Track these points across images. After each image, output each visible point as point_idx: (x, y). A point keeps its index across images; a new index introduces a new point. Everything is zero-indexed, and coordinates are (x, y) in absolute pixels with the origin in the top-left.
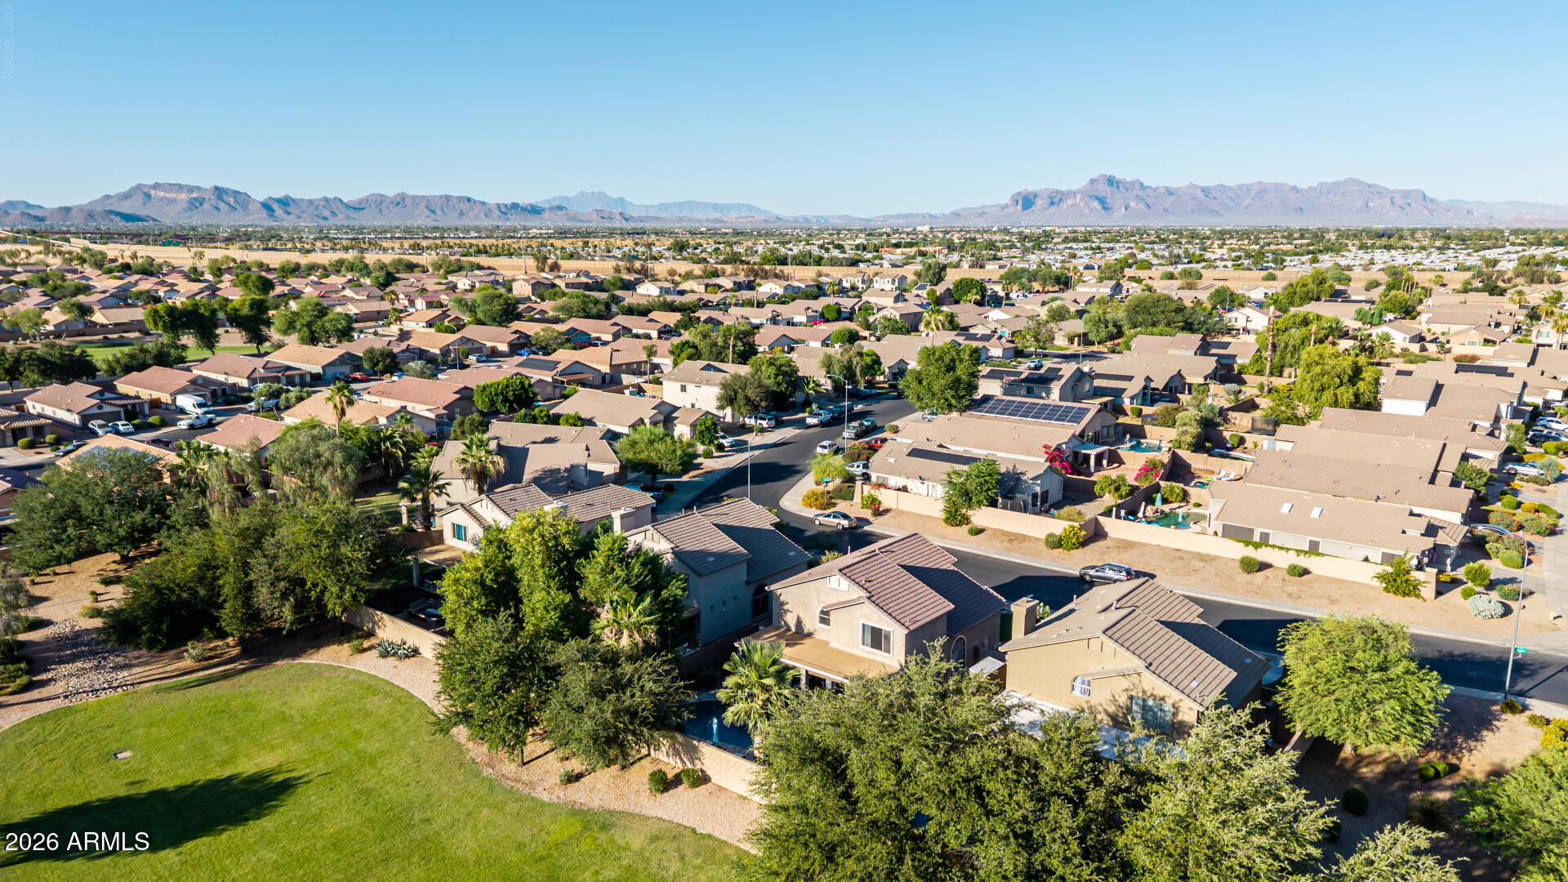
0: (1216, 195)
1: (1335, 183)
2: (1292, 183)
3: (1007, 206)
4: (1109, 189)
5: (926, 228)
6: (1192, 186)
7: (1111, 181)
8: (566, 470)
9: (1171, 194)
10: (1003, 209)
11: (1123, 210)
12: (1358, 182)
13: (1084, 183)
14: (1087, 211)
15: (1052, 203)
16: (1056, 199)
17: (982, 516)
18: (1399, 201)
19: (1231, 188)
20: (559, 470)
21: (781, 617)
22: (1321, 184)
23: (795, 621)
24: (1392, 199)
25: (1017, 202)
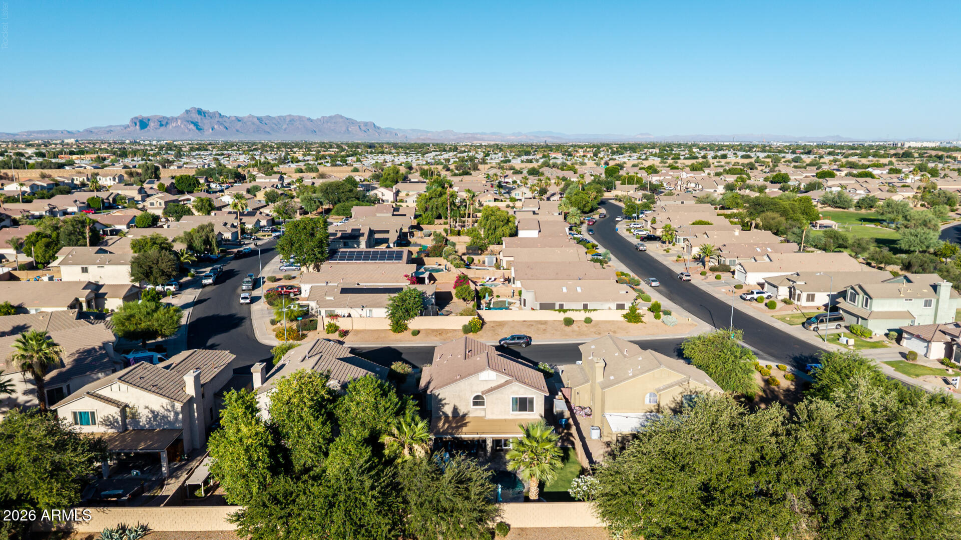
0: (267, 122)
1: (330, 117)
2: (307, 116)
3: (128, 126)
4: (199, 117)
5: (72, 141)
6: (251, 116)
7: (200, 112)
8: (100, 348)
9: (239, 121)
10: (126, 128)
11: (211, 130)
12: (342, 117)
13: (182, 113)
14: (187, 131)
15: (161, 125)
16: (163, 122)
17: (416, 323)
18: (363, 128)
19: (274, 118)
20: (94, 349)
21: (439, 409)
22: (323, 117)
23: (452, 409)
24: (359, 126)
25: (136, 124)
